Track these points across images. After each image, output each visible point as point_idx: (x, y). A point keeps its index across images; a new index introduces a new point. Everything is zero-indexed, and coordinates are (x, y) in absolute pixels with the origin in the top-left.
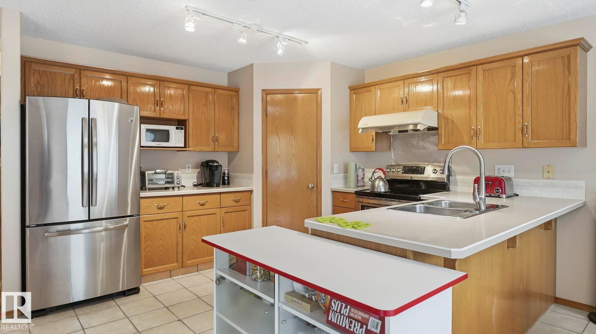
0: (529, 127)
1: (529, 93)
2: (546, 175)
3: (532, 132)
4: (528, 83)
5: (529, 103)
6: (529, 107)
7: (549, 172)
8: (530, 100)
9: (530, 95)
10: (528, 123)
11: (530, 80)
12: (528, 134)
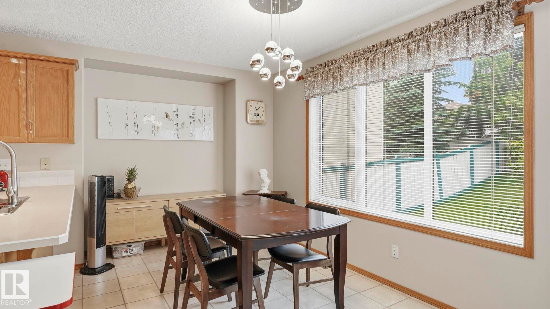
0: (33, 124)
1: (33, 94)
2: (43, 166)
3: (36, 129)
4: (32, 85)
5: (33, 102)
6: (33, 106)
7: (46, 164)
8: (34, 100)
9: (34, 95)
10: (33, 120)
11: (34, 82)
12: (33, 130)
